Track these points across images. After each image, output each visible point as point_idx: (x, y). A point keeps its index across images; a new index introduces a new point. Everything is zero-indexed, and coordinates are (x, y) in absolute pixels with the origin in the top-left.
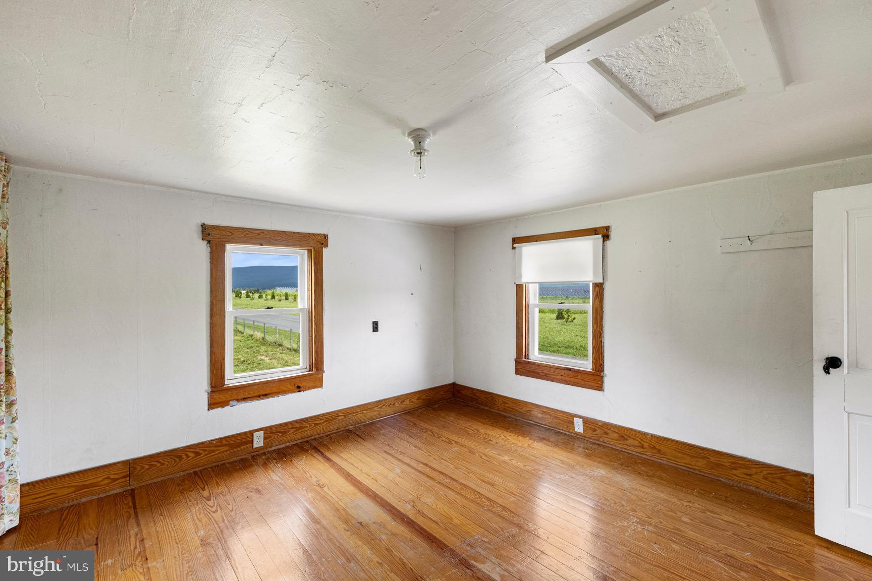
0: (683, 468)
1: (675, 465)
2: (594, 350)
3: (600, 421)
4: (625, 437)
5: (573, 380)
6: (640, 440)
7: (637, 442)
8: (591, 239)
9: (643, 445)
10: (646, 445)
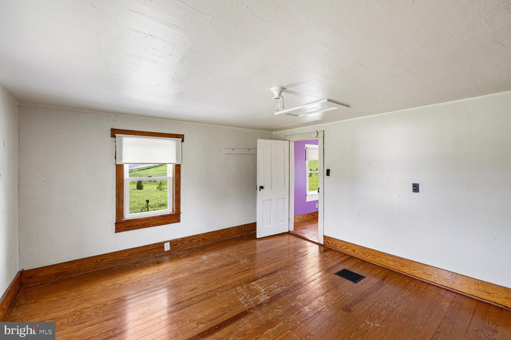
0: (214, 242)
1: (211, 242)
2: (176, 201)
3: (179, 239)
4: (192, 240)
5: (163, 222)
6: (198, 239)
7: (197, 240)
8: (174, 140)
9: (199, 240)
10: (200, 240)
